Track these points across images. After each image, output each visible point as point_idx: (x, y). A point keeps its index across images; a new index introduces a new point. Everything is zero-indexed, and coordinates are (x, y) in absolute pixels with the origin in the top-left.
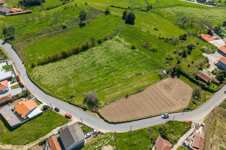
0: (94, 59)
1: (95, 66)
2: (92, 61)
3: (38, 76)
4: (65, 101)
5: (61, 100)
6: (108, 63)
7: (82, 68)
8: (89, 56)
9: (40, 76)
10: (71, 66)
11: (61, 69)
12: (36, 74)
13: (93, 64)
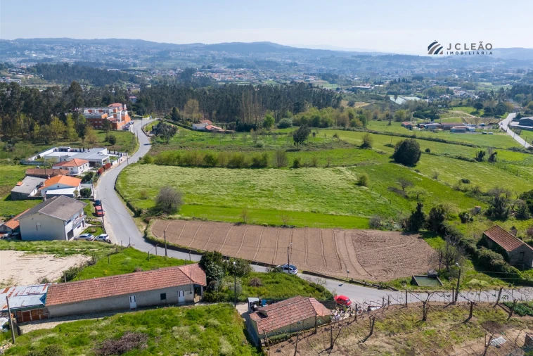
0: (255, 178)
1: (243, 184)
2: (246, 179)
3: (135, 171)
4: (125, 201)
5: (123, 198)
6: (274, 187)
7: (217, 181)
8: (249, 174)
9: (138, 172)
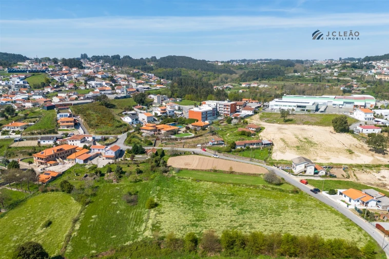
0: (234, 218)
1: (242, 210)
2: (241, 216)
3: (352, 231)
6: (218, 205)
7: (264, 214)
8: (241, 225)
9: (348, 230)
10: (283, 223)
11: (303, 226)
12: (356, 234)
13: (242, 212)
